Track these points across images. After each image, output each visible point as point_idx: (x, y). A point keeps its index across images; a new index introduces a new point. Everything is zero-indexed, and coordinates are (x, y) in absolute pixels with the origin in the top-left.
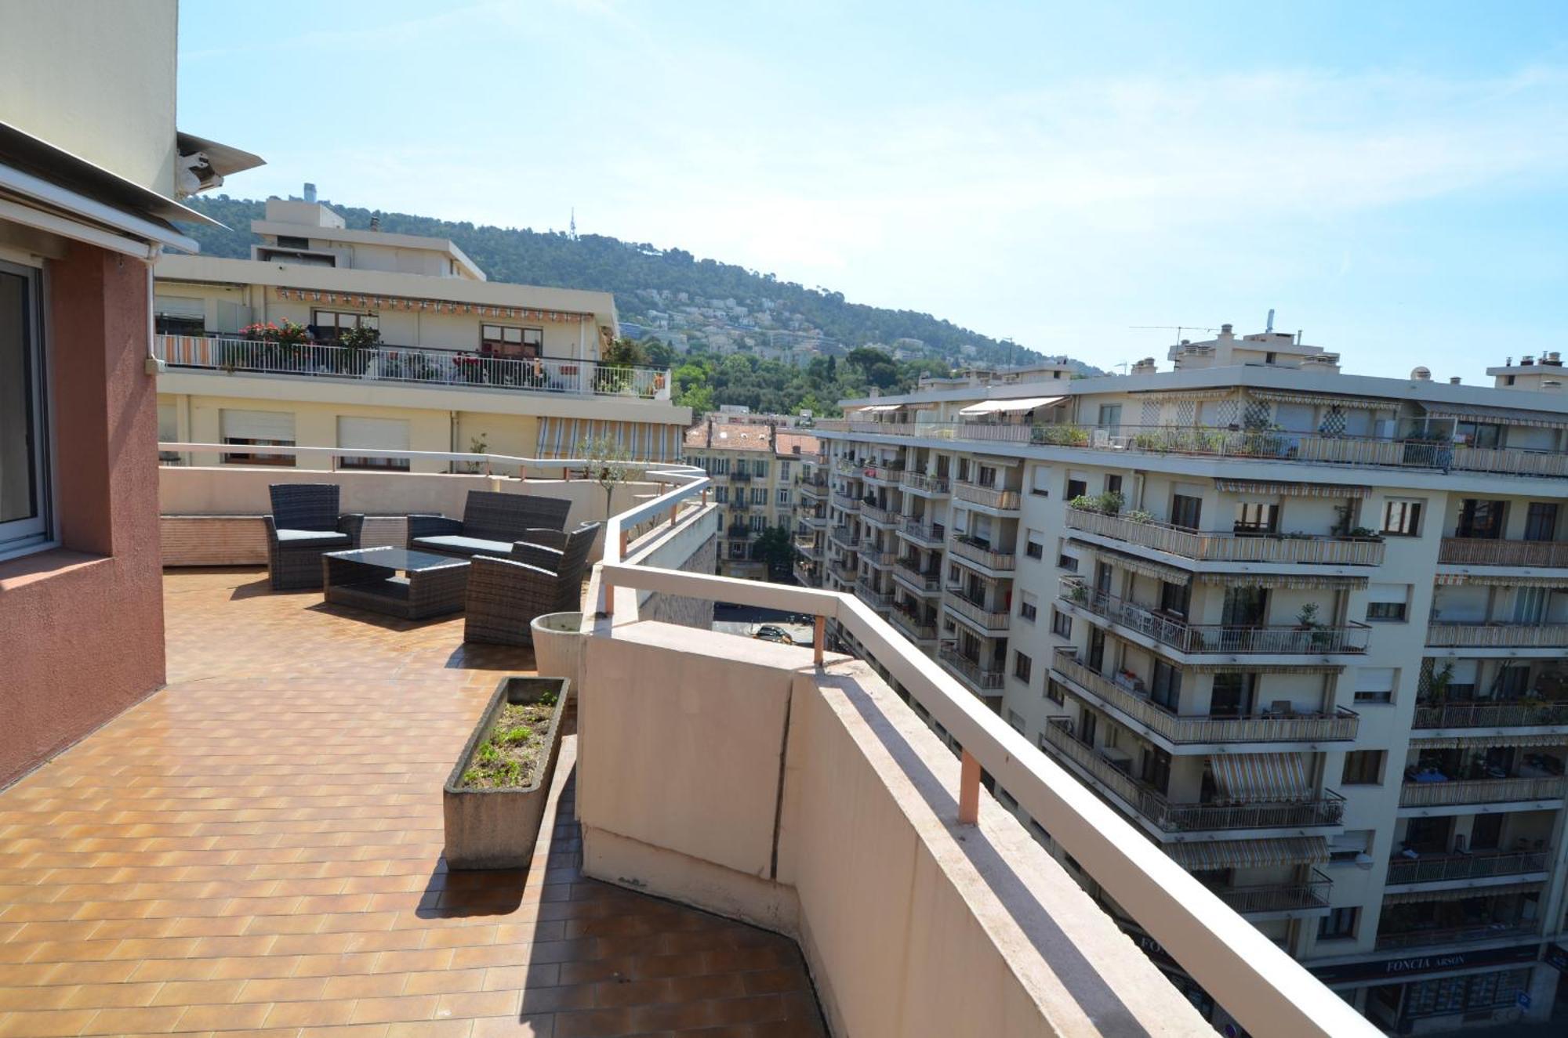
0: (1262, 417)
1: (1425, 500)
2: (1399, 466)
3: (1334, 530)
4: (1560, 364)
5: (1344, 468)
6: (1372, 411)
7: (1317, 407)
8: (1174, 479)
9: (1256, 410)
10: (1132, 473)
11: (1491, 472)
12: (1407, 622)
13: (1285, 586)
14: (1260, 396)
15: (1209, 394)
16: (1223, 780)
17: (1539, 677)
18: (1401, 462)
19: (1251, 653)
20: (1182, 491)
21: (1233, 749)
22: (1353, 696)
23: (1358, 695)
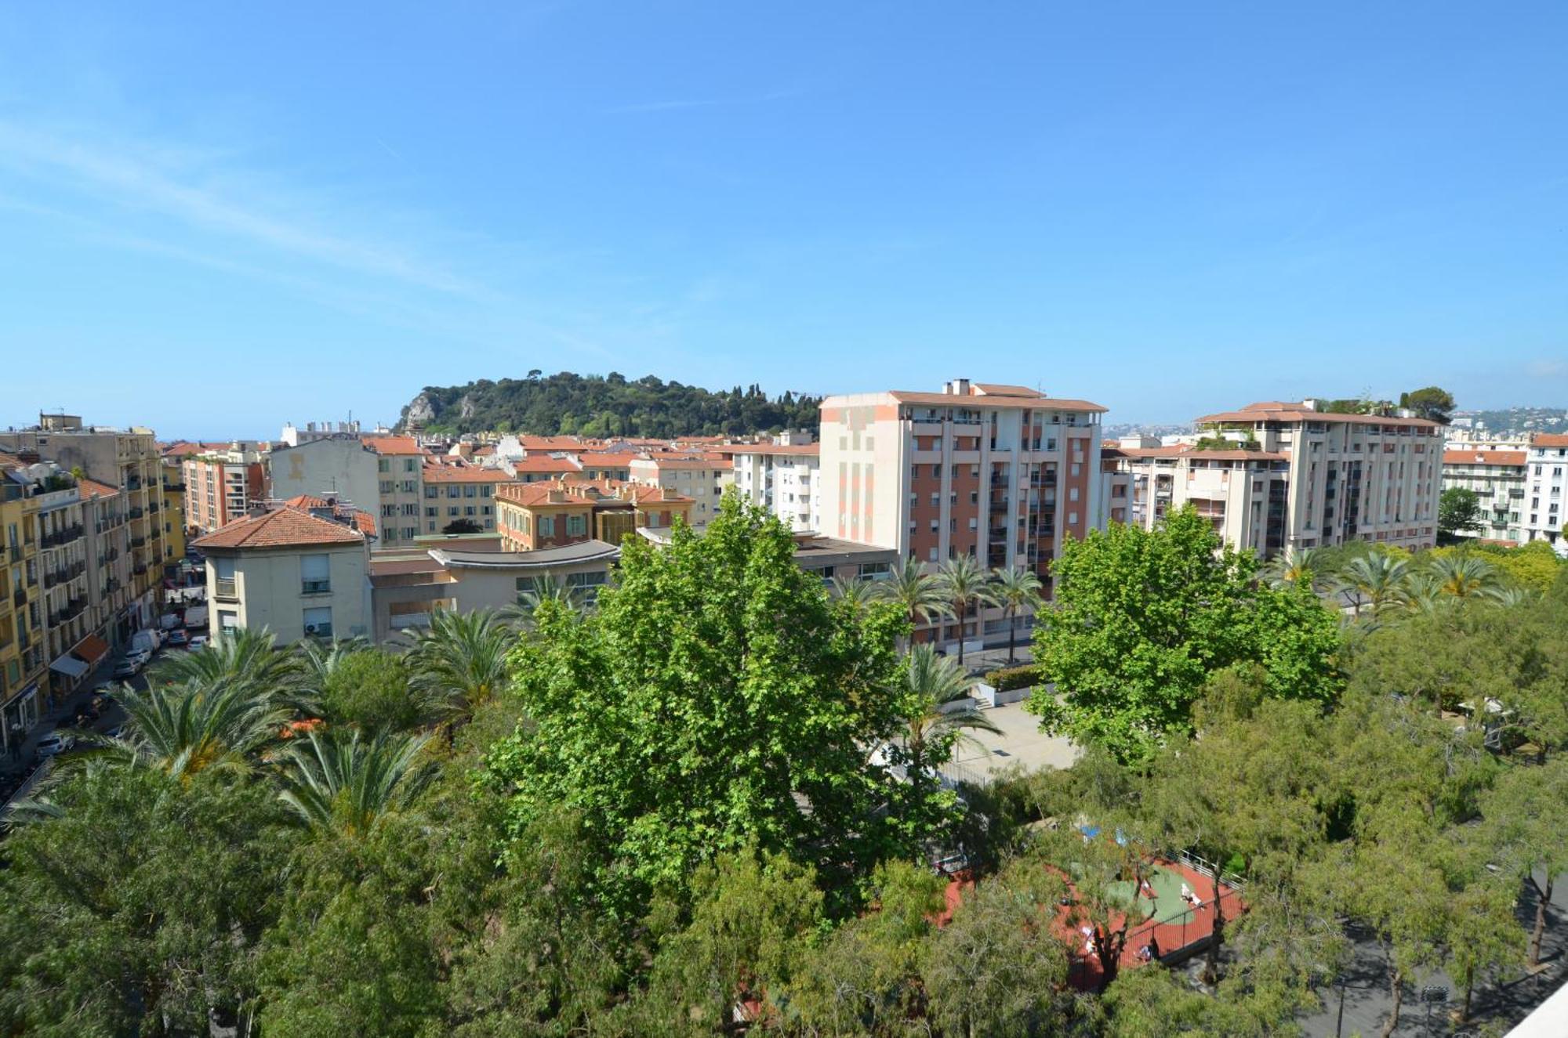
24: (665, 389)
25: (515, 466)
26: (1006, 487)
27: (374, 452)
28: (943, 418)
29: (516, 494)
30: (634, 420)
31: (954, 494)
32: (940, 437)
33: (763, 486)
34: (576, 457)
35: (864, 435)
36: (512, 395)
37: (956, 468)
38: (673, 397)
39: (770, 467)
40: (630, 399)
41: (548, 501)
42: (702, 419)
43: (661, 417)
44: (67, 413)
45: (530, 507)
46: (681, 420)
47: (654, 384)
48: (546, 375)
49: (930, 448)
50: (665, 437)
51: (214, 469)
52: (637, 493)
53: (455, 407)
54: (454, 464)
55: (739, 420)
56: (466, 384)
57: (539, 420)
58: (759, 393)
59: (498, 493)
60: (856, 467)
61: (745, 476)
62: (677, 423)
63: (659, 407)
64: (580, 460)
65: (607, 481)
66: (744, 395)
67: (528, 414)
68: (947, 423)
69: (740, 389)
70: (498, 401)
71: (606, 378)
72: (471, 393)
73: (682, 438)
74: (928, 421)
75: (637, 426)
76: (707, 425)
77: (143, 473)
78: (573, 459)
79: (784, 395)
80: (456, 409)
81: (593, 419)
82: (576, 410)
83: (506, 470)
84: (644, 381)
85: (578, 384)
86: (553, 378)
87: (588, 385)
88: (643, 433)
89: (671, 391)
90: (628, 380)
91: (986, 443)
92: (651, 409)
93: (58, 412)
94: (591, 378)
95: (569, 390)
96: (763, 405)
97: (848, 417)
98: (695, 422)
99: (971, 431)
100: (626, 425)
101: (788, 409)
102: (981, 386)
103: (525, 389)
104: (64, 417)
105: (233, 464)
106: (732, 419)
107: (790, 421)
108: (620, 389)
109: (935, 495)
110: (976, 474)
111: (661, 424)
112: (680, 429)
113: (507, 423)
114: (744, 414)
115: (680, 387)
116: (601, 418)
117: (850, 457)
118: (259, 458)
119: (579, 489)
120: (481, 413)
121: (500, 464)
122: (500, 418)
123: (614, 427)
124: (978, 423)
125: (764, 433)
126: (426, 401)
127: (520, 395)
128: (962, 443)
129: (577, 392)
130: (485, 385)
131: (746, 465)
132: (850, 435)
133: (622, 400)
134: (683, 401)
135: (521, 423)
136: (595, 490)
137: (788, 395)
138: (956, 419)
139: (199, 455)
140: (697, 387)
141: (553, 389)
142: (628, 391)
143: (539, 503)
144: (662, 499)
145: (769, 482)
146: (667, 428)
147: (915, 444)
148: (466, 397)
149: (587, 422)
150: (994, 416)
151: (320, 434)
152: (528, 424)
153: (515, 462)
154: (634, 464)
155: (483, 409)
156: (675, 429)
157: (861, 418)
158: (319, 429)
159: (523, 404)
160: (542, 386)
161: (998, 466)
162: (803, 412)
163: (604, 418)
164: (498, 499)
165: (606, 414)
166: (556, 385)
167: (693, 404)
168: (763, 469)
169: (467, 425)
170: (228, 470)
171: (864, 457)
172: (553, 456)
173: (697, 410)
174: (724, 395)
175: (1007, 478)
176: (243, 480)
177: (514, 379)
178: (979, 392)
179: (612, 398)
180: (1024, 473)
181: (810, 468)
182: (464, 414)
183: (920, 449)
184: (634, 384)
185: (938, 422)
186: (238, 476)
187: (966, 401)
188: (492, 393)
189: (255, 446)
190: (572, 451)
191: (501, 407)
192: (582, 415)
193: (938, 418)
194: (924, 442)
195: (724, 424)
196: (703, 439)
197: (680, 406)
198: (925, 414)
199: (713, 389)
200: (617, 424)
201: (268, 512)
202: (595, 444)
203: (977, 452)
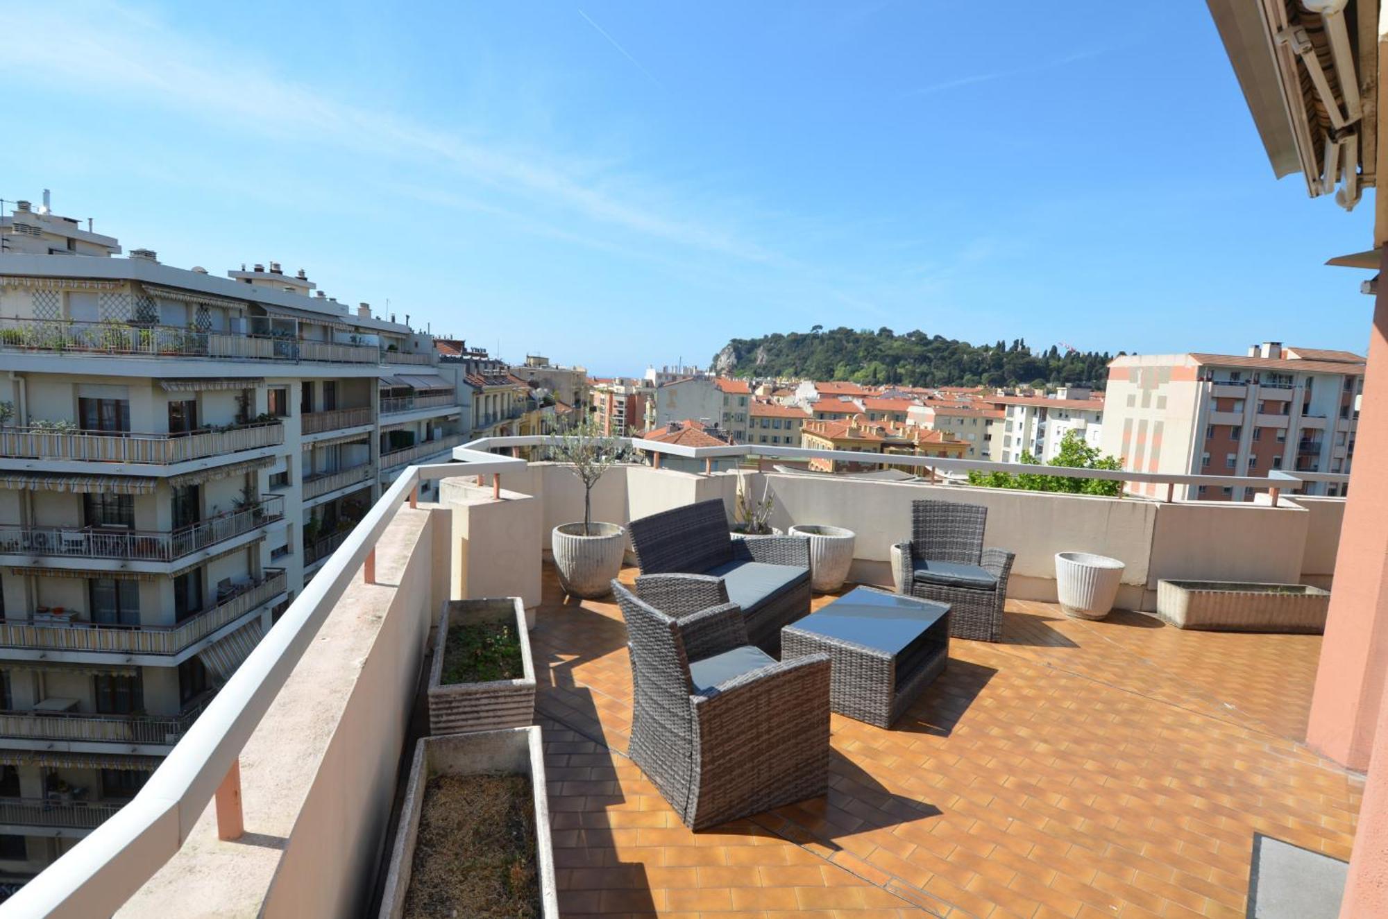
0: (150, 313)
1: (289, 386)
2: (270, 358)
3: (238, 417)
4: (306, 279)
5: (234, 362)
6: (225, 309)
7: (188, 304)
8: (76, 381)
9: (145, 305)
10: (11, 376)
11: (319, 361)
12: (291, 485)
13: (228, 475)
14: (152, 291)
15: (76, 284)
16: (215, 669)
17: (342, 507)
18: (272, 356)
19: (217, 544)
20: (90, 393)
21: (216, 637)
22: (270, 554)
23: (273, 553)
24: (930, 342)
25: (812, 406)
26: (1318, 454)
27: (721, 390)
28: (1248, 381)
29: (821, 429)
30: (899, 370)
31: (1254, 457)
32: (1244, 400)
33: (1034, 436)
34: (861, 401)
35: (1155, 394)
36: (797, 346)
37: (1258, 432)
38: (937, 349)
39: (1043, 418)
40: (897, 351)
41: (847, 435)
42: (963, 371)
43: (924, 367)
44: (542, 356)
45: (832, 440)
46: (943, 370)
47: (920, 338)
48: (826, 330)
49: (1231, 410)
50: (926, 386)
51: (606, 397)
52: (919, 434)
53: (752, 356)
54: (765, 402)
55: (1000, 373)
56: (762, 337)
57: (817, 368)
58: (1023, 347)
59: (804, 426)
60: (1143, 424)
61: (1016, 426)
62: (938, 374)
63: (923, 359)
64: (864, 404)
65: (892, 423)
66: (1007, 349)
67: (809, 362)
68: (1252, 387)
69: (1004, 343)
70: (785, 351)
71: (876, 332)
72: (766, 344)
73: (945, 388)
74: (1231, 384)
75: (901, 375)
76: (968, 376)
77: (582, 398)
78: (858, 403)
79: (1049, 350)
80: (753, 358)
81: (862, 368)
82: (849, 360)
83: (804, 409)
84: (910, 335)
85: (852, 338)
86: (832, 332)
87: (862, 338)
88: (907, 381)
89: (935, 345)
90: (896, 334)
91: (1297, 408)
92: (915, 361)
93: (536, 355)
94: (864, 332)
95: (844, 342)
96: (1027, 359)
97: (1140, 376)
98: (956, 373)
99: (1281, 395)
100: (891, 374)
101: (1053, 363)
102: (1296, 350)
103: (808, 341)
104: (539, 358)
105: (617, 394)
106: (993, 371)
107: (1054, 374)
108: (888, 342)
109: (1231, 457)
110: (1282, 439)
111: (924, 375)
112: (940, 379)
113: (792, 370)
114: (1006, 367)
115: (944, 341)
116: (868, 368)
117: (1138, 413)
118: (634, 391)
119: (871, 428)
120: (773, 360)
121: (801, 404)
122: (787, 365)
123: (881, 376)
124: (1290, 388)
125: (1025, 386)
126: (731, 350)
127: (804, 346)
128: (1267, 407)
129: (851, 344)
130: (777, 338)
131: (1019, 416)
132: (1139, 394)
133: (891, 352)
134: (946, 354)
135: (803, 370)
136: (882, 429)
137: (1054, 349)
138: (1263, 383)
139: (596, 386)
140: (960, 341)
141: (831, 341)
142: (896, 344)
143: (840, 437)
144: (941, 440)
145: (1041, 433)
146: (929, 378)
147: (1213, 405)
148: (762, 348)
149: (858, 370)
150: (1310, 381)
151: (671, 375)
152: (808, 371)
153: (812, 403)
154: (911, 409)
155: (774, 358)
156: (937, 378)
157: (1153, 378)
158: (670, 371)
159: (804, 354)
160: (822, 339)
161: (1308, 435)
162: (1069, 366)
163: (872, 368)
164: (804, 431)
165: (874, 364)
166: (834, 338)
167: (956, 357)
168: (1036, 420)
169: (759, 371)
170: (616, 398)
171: (1153, 415)
172: (842, 399)
173: (959, 363)
174: (987, 348)
175: (1319, 445)
176: (624, 406)
177: (799, 333)
178: (1292, 355)
179: (880, 350)
180: (1341, 441)
181: (1087, 421)
182: (758, 362)
183: (1218, 410)
184: (901, 338)
185: (1243, 384)
186: (621, 403)
187: (1278, 365)
188: (782, 344)
189: (633, 383)
190: (854, 396)
191: (788, 356)
192: (854, 364)
193: (1242, 380)
194: (1224, 404)
195: (985, 376)
196: (965, 389)
197: (943, 358)
198: (1227, 377)
199: (976, 343)
200: (884, 373)
201: (679, 429)
202: (870, 390)
203: (1286, 417)
